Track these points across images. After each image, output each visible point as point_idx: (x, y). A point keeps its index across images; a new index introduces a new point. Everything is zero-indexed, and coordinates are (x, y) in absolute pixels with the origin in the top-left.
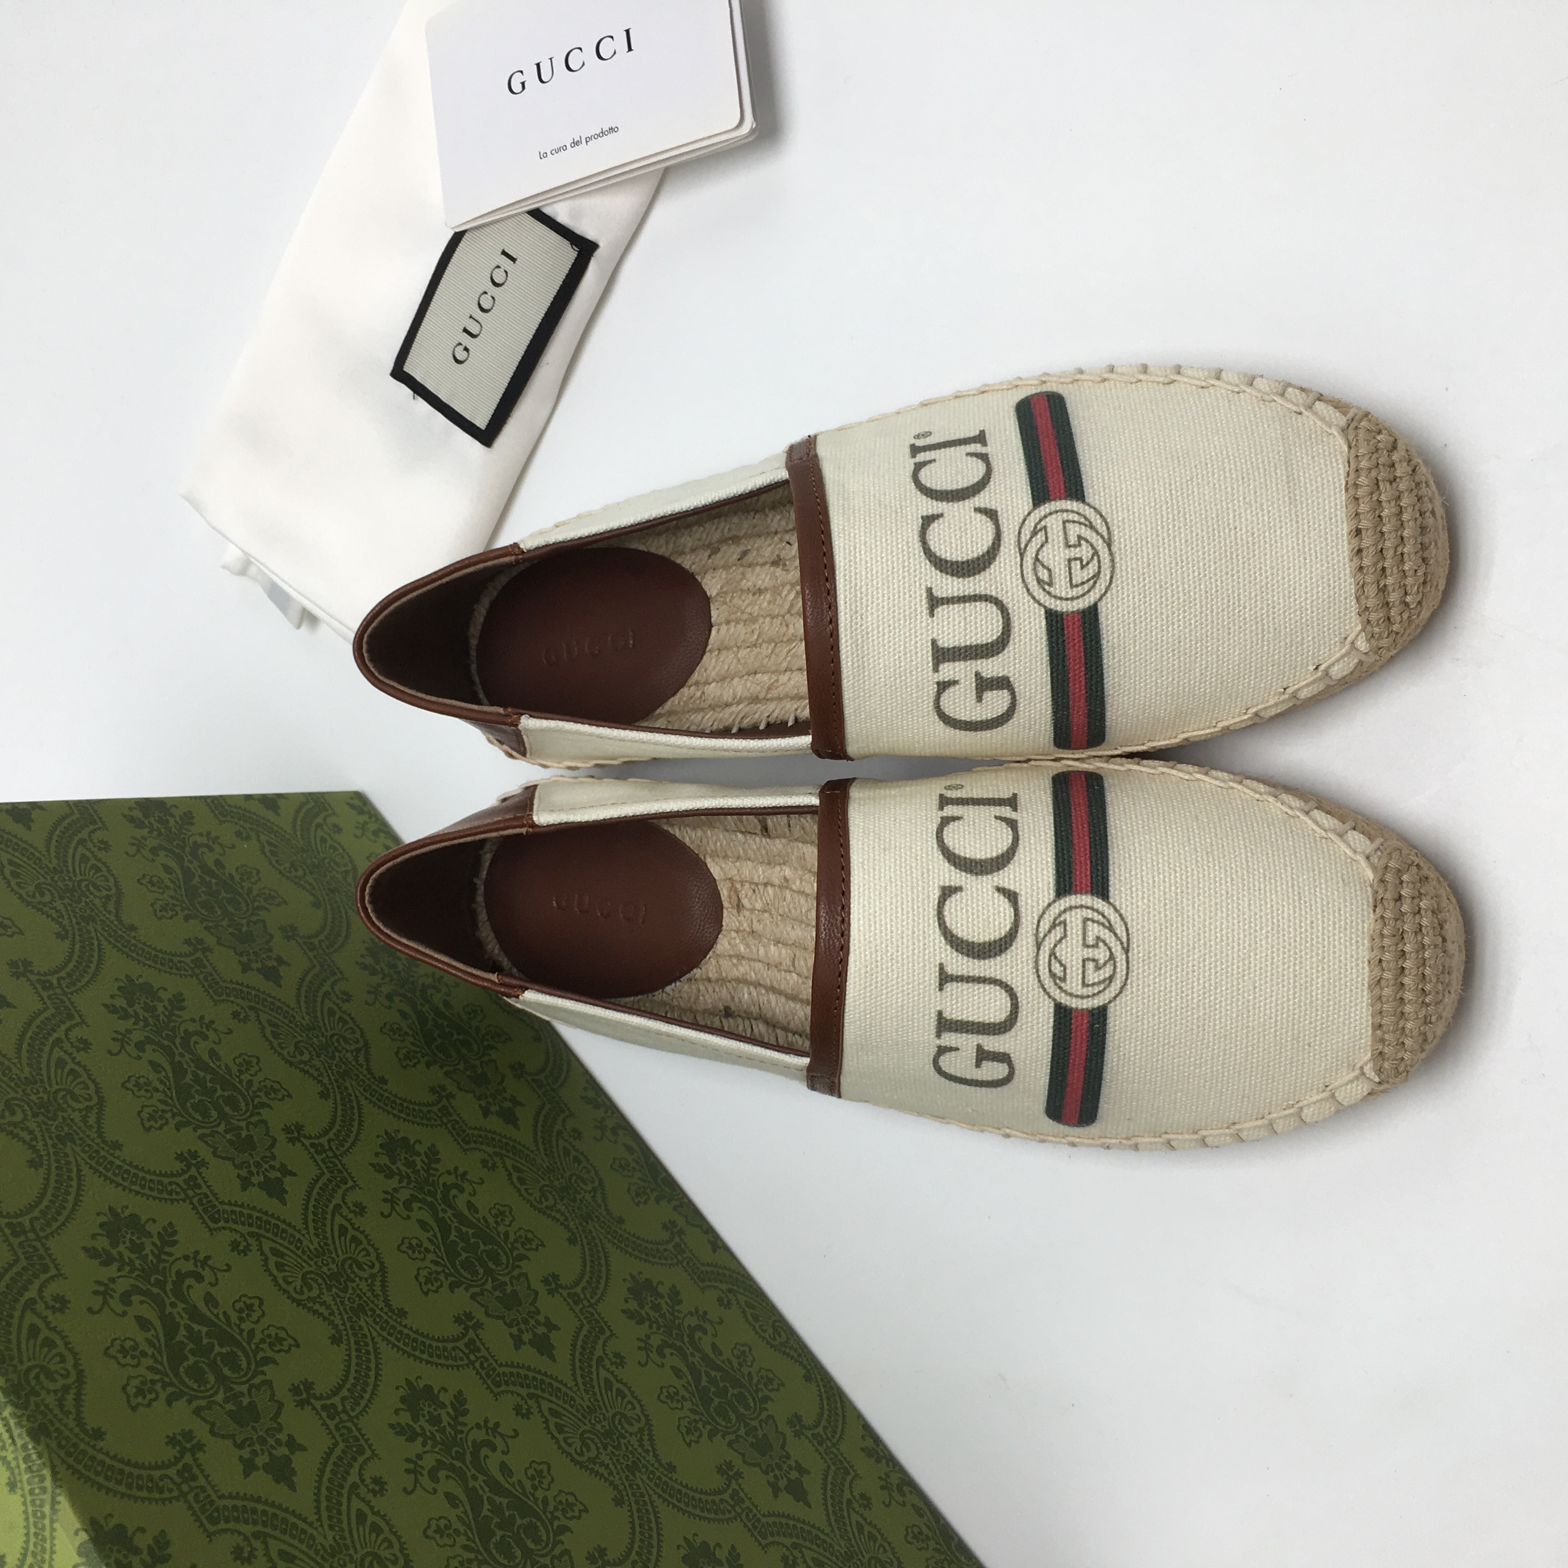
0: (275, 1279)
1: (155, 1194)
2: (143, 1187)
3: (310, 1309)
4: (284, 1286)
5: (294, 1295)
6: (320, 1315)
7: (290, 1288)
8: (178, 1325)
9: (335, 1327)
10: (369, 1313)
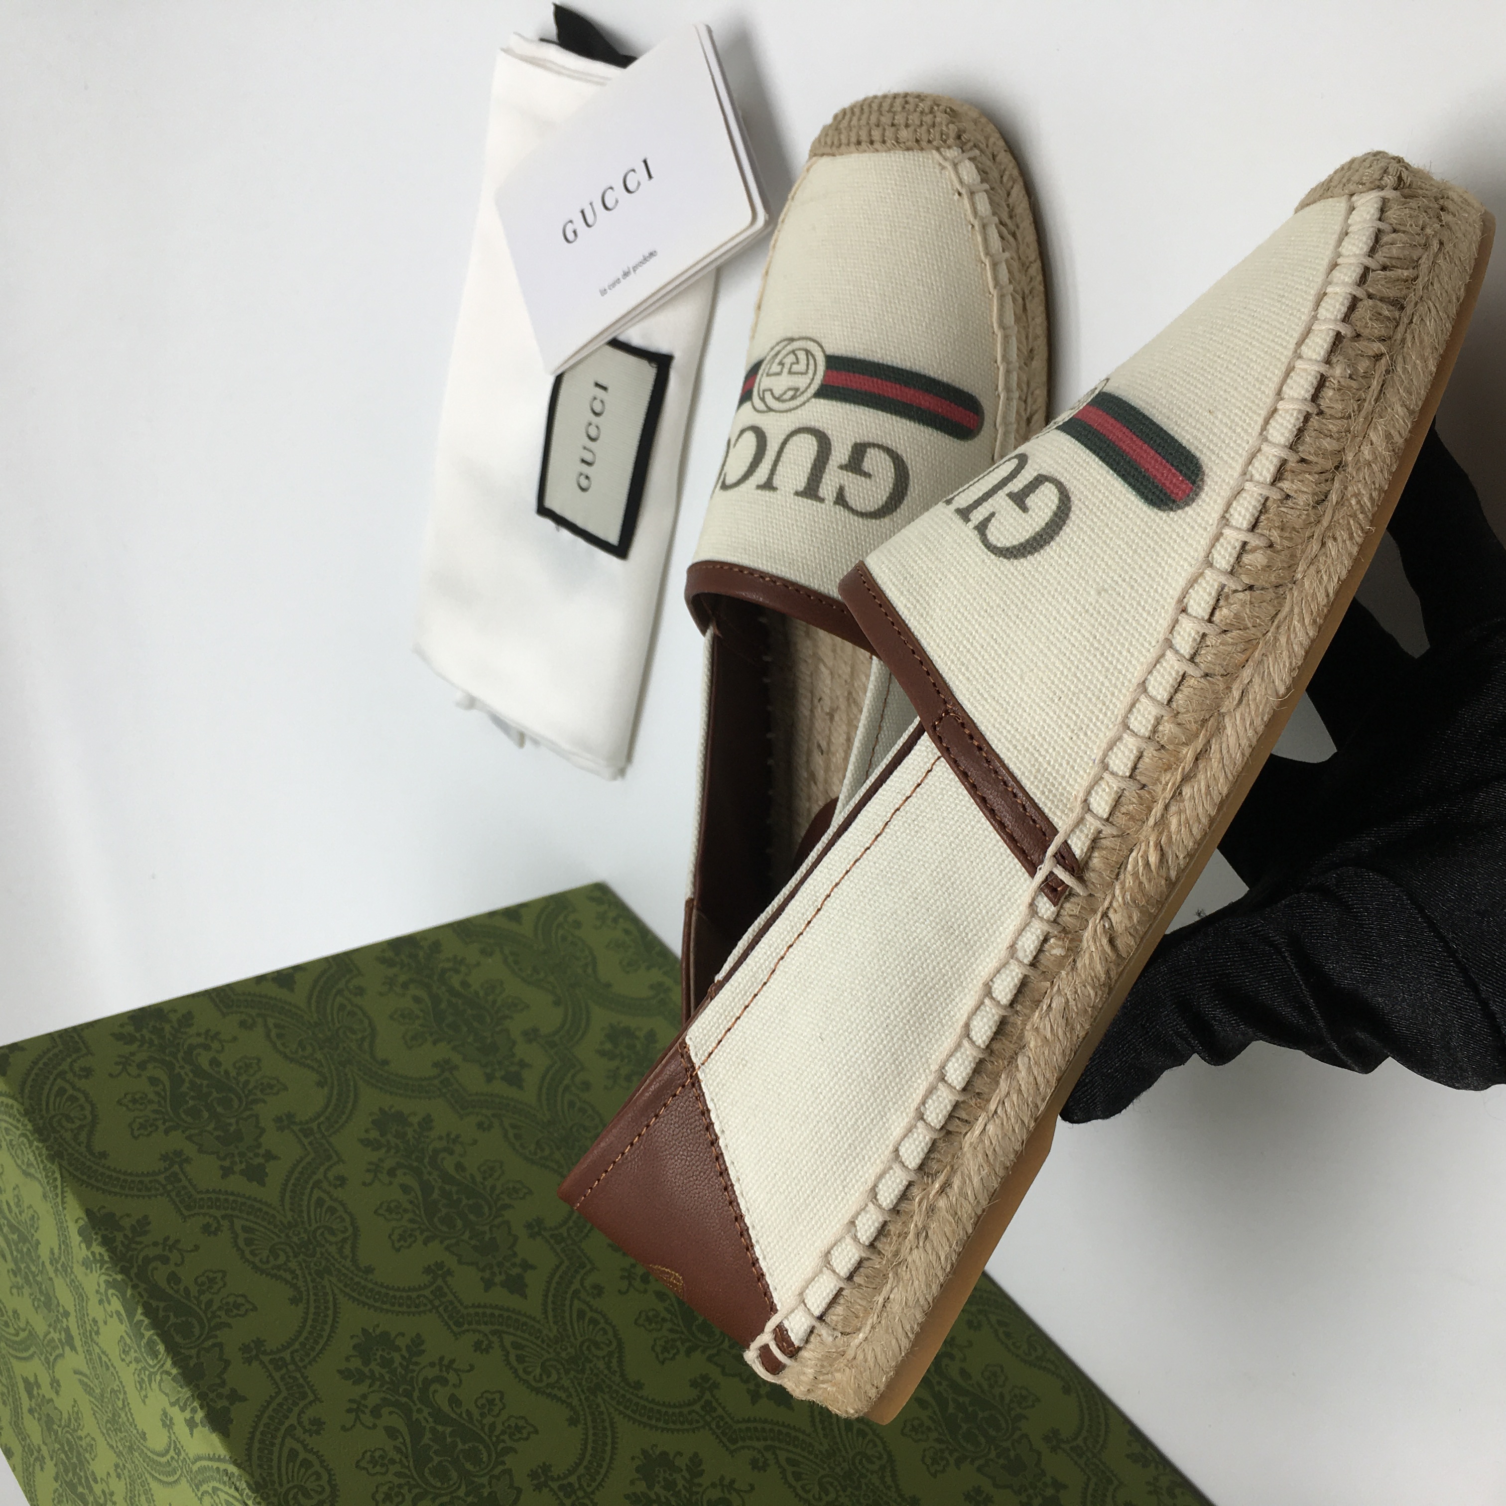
0: (515, 1372)
1: (404, 1309)
2: (393, 1305)
3: (549, 1395)
4: (525, 1377)
5: (533, 1383)
6: (559, 1399)
7: (530, 1378)
8: (425, 1428)
9: (573, 1408)
10: (607, 1390)
